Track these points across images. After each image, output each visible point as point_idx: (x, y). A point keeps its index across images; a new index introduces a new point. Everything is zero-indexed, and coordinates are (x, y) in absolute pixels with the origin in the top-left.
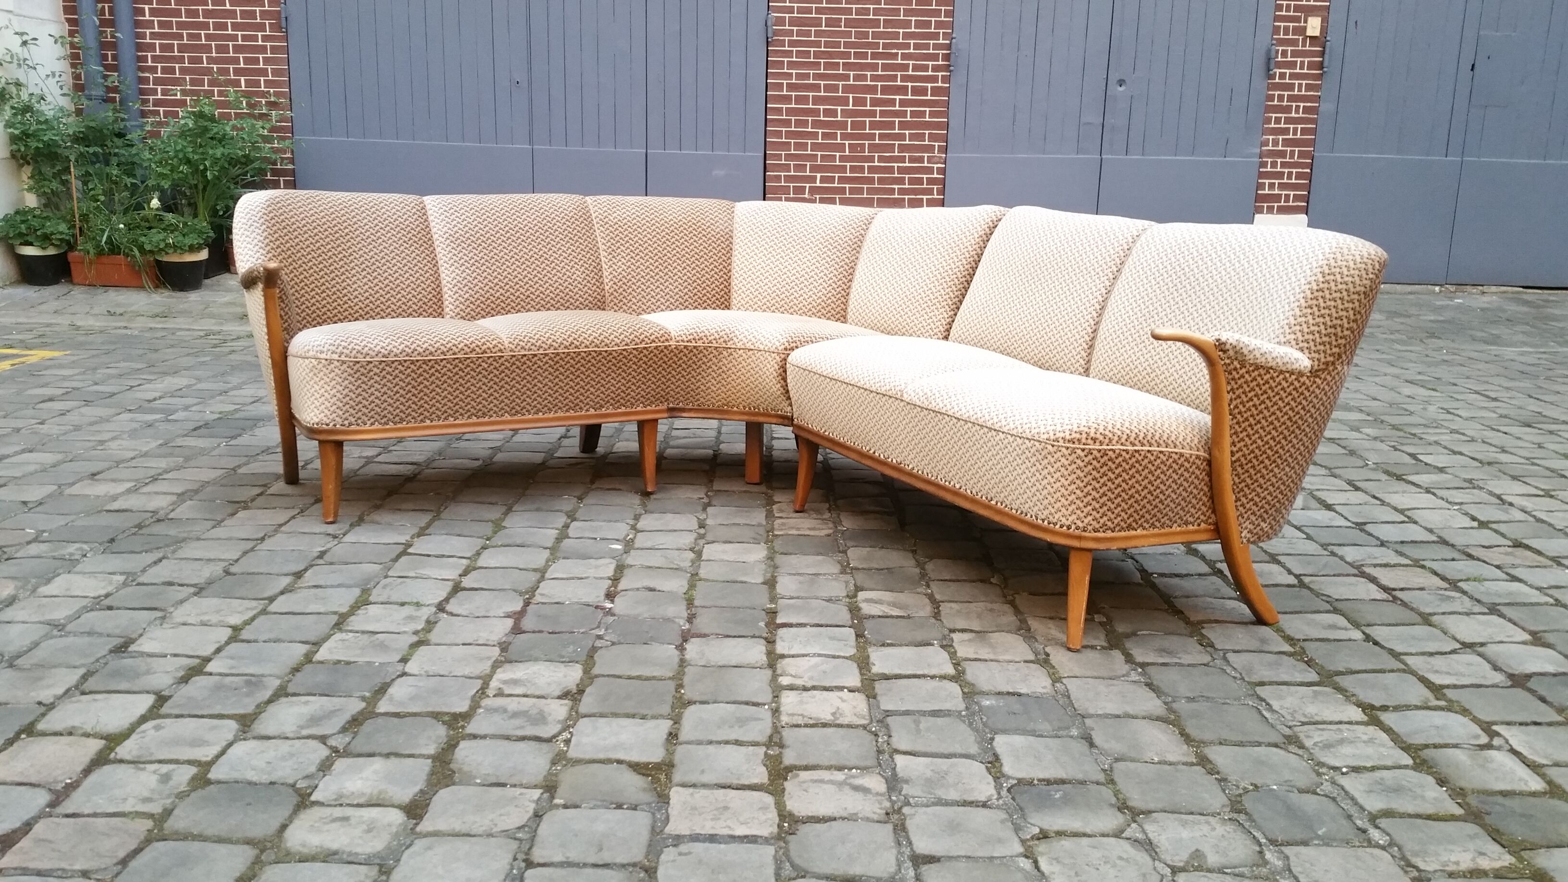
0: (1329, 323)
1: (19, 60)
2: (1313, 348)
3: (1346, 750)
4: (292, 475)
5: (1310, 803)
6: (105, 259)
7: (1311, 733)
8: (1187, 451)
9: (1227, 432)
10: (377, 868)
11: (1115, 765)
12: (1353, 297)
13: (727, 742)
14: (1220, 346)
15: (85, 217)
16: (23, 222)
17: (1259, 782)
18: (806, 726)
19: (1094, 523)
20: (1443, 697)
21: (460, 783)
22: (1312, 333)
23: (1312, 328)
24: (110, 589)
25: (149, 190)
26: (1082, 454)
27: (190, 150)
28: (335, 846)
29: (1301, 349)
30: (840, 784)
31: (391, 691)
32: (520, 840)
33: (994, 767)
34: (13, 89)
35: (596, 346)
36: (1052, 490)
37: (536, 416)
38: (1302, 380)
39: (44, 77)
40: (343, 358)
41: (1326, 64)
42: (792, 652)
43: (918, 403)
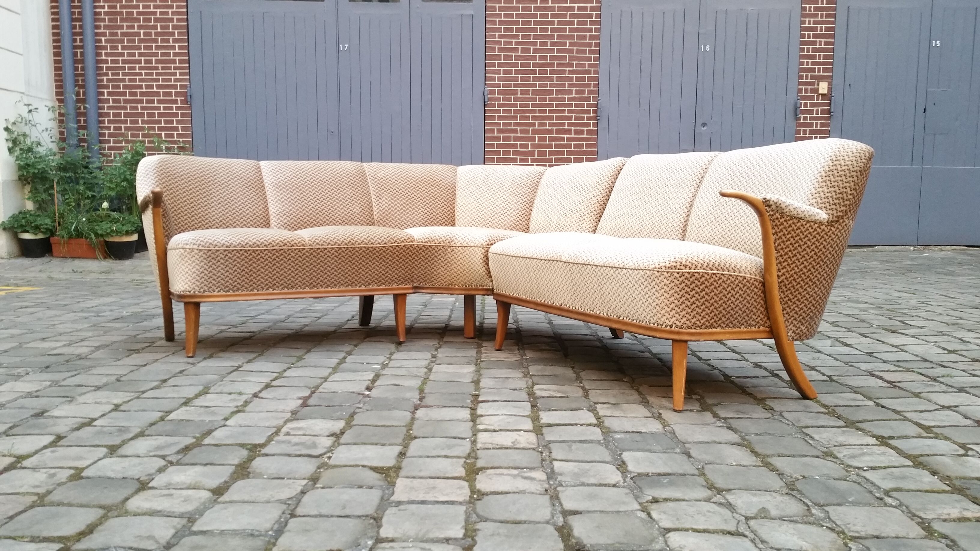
0: (838, 191)
1: (26, 121)
2: (828, 207)
3: (867, 458)
4: (170, 336)
5: (843, 485)
6: (73, 241)
7: (841, 450)
8: (747, 275)
9: (774, 262)
10: (187, 519)
11: (705, 466)
12: (853, 174)
13: (439, 457)
14: (766, 202)
15: (62, 216)
16: (23, 218)
17: (806, 475)
18: (494, 449)
19: (688, 322)
20: (932, 432)
21: (253, 477)
22: (827, 197)
23: (827, 195)
24: (39, 388)
25: (102, 199)
26: (678, 276)
27: (128, 173)
28: (159, 508)
29: (821, 208)
30: (515, 476)
31: (214, 433)
32: (289, 504)
33: (622, 467)
34: (22, 138)
35: (366, 244)
36: (659, 302)
37: (326, 289)
38: (823, 227)
39: (40, 131)
40: (200, 248)
41: (832, 110)
42: (487, 414)
43: (571, 261)
